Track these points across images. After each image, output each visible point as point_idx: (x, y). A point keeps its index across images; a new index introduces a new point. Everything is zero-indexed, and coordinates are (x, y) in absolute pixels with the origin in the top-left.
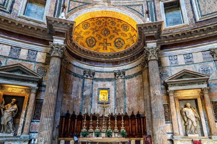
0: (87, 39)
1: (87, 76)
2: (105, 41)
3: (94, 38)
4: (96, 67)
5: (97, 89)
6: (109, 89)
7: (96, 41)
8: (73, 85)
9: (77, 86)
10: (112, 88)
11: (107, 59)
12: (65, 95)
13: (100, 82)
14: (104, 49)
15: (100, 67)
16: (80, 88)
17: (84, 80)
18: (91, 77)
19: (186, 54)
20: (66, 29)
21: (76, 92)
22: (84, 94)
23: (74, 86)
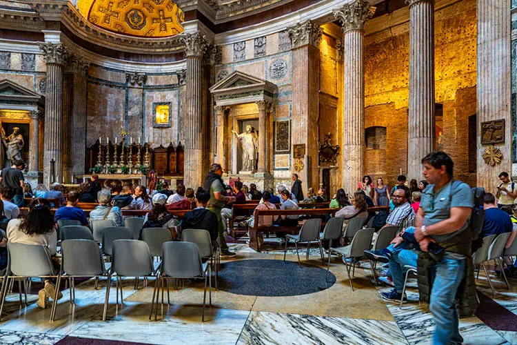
0: (126, 14)
1: (133, 84)
2: (161, 13)
3: (140, 11)
4: (148, 67)
5: (151, 103)
6: (170, 103)
7: (145, 17)
8: (107, 101)
9: (116, 102)
10: (175, 102)
11: (165, 50)
12: (93, 118)
13: (157, 93)
14: (161, 30)
15: (155, 65)
16: (121, 105)
17: (127, 91)
18: (140, 85)
19: (257, 38)
20: (60, 15)
21: (115, 112)
22: (130, 113)
23: (109, 102)
